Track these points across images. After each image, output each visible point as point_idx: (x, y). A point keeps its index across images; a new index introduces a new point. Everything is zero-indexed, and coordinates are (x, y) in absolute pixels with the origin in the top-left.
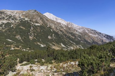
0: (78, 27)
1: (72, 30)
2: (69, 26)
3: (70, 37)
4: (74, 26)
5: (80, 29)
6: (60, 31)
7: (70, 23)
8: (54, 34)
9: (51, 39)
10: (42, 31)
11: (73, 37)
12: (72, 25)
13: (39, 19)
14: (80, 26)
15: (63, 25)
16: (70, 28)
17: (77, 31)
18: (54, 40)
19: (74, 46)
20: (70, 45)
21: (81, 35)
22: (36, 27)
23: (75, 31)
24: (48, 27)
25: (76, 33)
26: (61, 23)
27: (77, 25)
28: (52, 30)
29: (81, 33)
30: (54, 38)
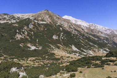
0: (104, 29)
1: (95, 32)
2: (91, 28)
3: (90, 37)
4: (98, 28)
5: (106, 31)
6: (75, 30)
7: (92, 24)
8: (62, 33)
9: (56, 39)
10: (46, 29)
11: (96, 39)
12: (95, 27)
13: (47, 17)
14: (106, 28)
15: (83, 26)
16: (93, 30)
17: (102, 33)
18: (61, 41)
19: (95, 49)
20: (89, 48)
21: (108, 37)
22: (39, 26)
23: (100, 33)
24: (57, 25)
25: (102, 35)
26: (82, 25)
27: (102, 27)
28: (61, 29)
29: (108, 35)
30: (61, 38)
